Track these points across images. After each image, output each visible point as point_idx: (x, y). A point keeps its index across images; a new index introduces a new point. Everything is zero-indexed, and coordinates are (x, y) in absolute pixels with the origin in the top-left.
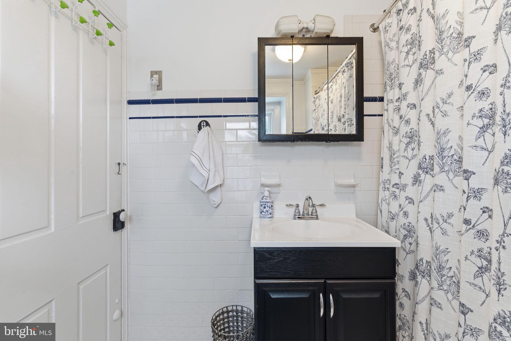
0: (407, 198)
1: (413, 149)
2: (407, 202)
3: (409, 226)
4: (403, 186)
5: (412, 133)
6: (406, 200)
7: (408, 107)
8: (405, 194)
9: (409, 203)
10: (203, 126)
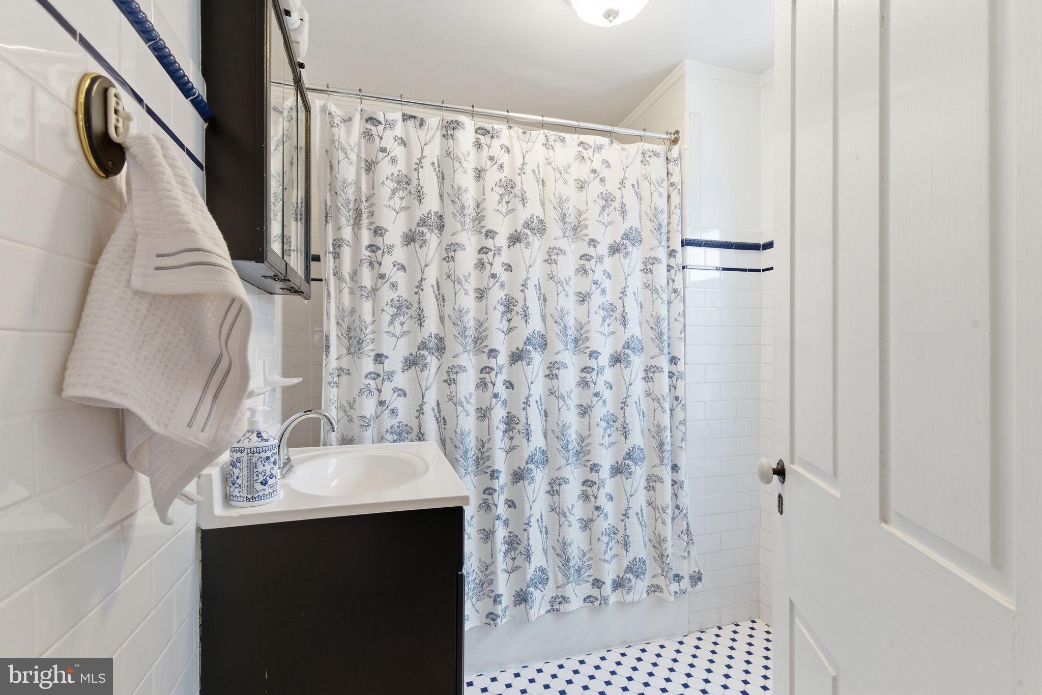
0: (395, 390)
1: (402, 324)
2: (396, 394)
3: (398, 427)
4: (388, 374)
5: (401, 302)
6: (394, 392)
7: (394, 266)
8: (393, 385)
9: (398, 396)
10: (116, 112)
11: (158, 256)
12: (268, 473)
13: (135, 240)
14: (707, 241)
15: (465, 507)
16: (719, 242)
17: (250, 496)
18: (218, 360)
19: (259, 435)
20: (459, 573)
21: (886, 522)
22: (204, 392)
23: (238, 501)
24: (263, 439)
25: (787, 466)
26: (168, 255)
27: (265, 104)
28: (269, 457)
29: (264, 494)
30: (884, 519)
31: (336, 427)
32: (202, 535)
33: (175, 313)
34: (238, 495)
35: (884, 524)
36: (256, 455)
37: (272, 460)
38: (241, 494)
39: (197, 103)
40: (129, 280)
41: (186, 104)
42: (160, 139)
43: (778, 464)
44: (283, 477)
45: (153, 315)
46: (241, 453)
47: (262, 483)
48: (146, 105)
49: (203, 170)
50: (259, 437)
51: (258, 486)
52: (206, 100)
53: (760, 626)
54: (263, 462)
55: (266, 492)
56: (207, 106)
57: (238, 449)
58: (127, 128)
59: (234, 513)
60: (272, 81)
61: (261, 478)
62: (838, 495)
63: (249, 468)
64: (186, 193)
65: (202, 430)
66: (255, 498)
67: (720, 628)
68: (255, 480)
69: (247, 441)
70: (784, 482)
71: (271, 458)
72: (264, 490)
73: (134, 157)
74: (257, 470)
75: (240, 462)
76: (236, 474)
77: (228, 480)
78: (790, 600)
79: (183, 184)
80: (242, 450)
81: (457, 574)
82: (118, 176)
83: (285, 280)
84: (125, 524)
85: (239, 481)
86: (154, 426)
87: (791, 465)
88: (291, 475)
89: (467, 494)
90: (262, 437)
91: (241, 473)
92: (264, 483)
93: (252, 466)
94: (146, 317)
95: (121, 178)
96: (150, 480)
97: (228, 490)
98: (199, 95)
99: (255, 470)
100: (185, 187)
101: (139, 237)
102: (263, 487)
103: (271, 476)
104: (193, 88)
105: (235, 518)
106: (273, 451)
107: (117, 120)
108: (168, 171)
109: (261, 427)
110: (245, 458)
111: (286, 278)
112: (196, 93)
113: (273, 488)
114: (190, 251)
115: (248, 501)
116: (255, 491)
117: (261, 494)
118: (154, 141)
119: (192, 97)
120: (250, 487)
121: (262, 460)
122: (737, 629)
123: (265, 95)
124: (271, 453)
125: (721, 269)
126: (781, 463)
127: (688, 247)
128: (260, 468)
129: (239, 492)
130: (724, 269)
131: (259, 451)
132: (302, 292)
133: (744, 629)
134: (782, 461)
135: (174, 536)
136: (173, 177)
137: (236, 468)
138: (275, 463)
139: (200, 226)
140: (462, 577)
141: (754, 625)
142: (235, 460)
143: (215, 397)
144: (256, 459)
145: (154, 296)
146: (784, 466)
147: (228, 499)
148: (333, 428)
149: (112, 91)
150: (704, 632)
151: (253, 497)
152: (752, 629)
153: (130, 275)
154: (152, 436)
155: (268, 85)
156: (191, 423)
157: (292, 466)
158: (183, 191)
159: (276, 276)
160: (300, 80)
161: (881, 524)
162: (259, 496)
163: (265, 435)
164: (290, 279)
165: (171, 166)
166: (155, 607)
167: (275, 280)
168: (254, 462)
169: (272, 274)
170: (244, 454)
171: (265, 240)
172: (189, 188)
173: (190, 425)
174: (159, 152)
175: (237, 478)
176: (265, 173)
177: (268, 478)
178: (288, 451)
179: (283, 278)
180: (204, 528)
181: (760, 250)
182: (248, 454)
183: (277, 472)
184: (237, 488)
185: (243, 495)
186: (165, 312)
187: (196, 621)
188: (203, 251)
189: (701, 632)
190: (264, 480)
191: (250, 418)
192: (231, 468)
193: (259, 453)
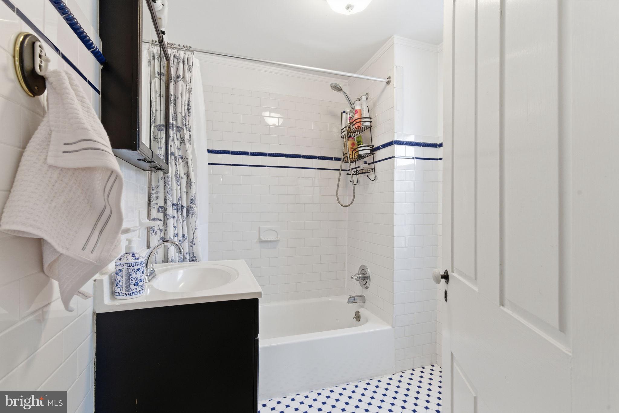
10: (40, 56)
11: (65, 144)
12: (139, 279)
13: (50, 135)
14: (407, 142)
15: (259, 299)
16: (413, 142)
17: (127, 293)
18: (103, 209)
19: (133, 255)
20: (256, 338)
21: (503, 306)
22: (93, 229)
23: (120, 296)
24: (136, 258)
25: (450, 273)
26: (71, 144)
27: (138, 55)
28: (139, 269)
29: (136, 292)
30: (502, 304)
31: (182, 250)
32: (96, 316)
33: (76, 180)
34: (120, 292)
35: (502, 307)
36: (131, 267)
37: (141, 270)
38: (121, 291)
39: (95, 53)
40: (46, 159)
41: (88, 54)
42: (68, 74)
43: (445, 273)
44: (149, 281)
45: (61, 181)
46: (122, 266)
47: (134, 285)
48: (61, 53)
49: (99, 94)
50: (133, 257)
51: (132, 286)
52: (101, 52)
53: (437, 368)
54: (136, 272)
55: (138, 290)
56: (102, 56)
57: (120, 264)
58: (47, 66)
59: (117, 303)
60: (143, 41)
61: (134, 282)
62: (477, 290)
63: (126, 275)
64: (84, 107)
65: (92, 252)
66: (130, 294)
67: (413, 370)
68: (131, 283)
69: (126, 259)
70: (447, 283)
71: (141, 269)
72: (136, 289)
73: (51, 84)
74: (132, 277)
75: (121, 272)
76: (119, 279)
77: (114, 283)
78: (451, 353)
79: (82, 101)
80: (122, 265)
81: (254, 339)
82: (42, 96)
83: (151, 162)
84: (45, 310)
85: (120, 284)
86: (60, 250)
87: (452, 273)
88: (154, 280)
89: (261, 291)
90: (135, 256)
91: (122, 279)
92: (136, 285)
93: (129, 274)
94: (56, 182)
95: (43, 97)
96: (59, 283)
97: (114, 289)
98: (97, 48)
99: (131, 277)
100: (83, 103)
101: (53, 133)
102: (135, 287)
103: (141, 280)
104: (92, 44)
105: (117, 306)
106: (142, 265)
107: (41, 62)
108: (72, 92)
109: (134, 251)
110: (124, 269)
111: (152, 161)
112: (95, 46)
113: (142, 288)
114: (84, 141)
115: (126, 295)
116: (130, 289)
117: (134, 291)
118: (64, 74)
119: (92, 50)
120: (128, 287)
121: (135, 270)
122: (423, 370)
123: (138, 49)
124: (141, 266)
125: (415, 158)
126: (446, 272)
127: (396, 145)
128: (134, 276)
129: (121, 290)
130: (417, 158)
131: (133, 265)
132: (163, 169)
133: (427, 371)
134: (447, 271)
135: (78, 317)
136: (75, 97)
137: (119, 275)
138: (143, 273)
139: (92, 126)
140: (258, 341)
141: (433, 368)
142: (118, 271)
143: (101, 232)
144: (131, 270)
145: (62, 169)
146: (448, 273)
147: (113, 294)
148: (181, 251)
149: (37, 44)
150: (404, 372)
151: (129, 293)
152: (432, 370)
153: (47, 156)
154: (60, 256)
155: (140, 44)
156: (84, 248)
157: (155, 275)
158: (82, 105)
159: (145, 159)
160: (162, 42)
161: (500, 307)
162: (133, 292)
163: (137, 256)
164: (155, 161)
165: (74, 90)
166: (64, 361)
167: (145, 162)
168: (130, 272)
169: (143, 158)
170: (124, 267)
171: (138, 137)
172: (86, 104)
173: (83, 249)
174: (67, 81)
175: (119, 282)
176: (138, 96)
177: (139, 282)
178: (153, 266)
179: (150, 160)
180: (97, 313)
181: (437, 147)
182: (126, 267)
183: (144, 277)
184: (119, 287)
185: (123, 292)
186: (69, 179)
187: (93, 369)
188: (92, 141)
189: (403, 372)
190: (136, 283)
191: (128, 245)
192: (116, 275)
193: (133, 267)
